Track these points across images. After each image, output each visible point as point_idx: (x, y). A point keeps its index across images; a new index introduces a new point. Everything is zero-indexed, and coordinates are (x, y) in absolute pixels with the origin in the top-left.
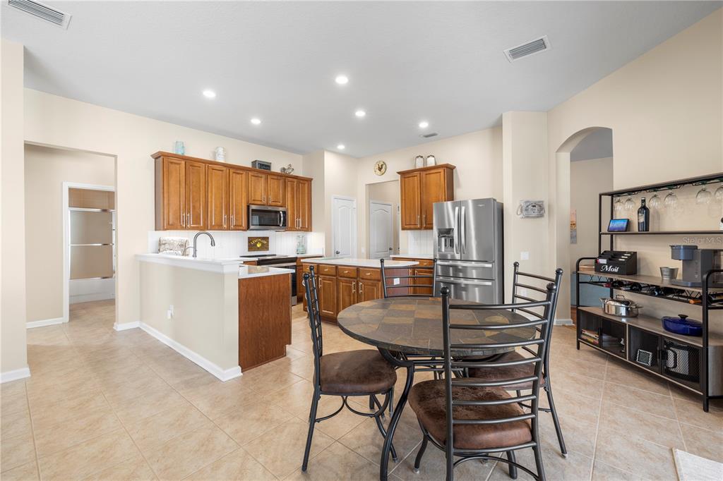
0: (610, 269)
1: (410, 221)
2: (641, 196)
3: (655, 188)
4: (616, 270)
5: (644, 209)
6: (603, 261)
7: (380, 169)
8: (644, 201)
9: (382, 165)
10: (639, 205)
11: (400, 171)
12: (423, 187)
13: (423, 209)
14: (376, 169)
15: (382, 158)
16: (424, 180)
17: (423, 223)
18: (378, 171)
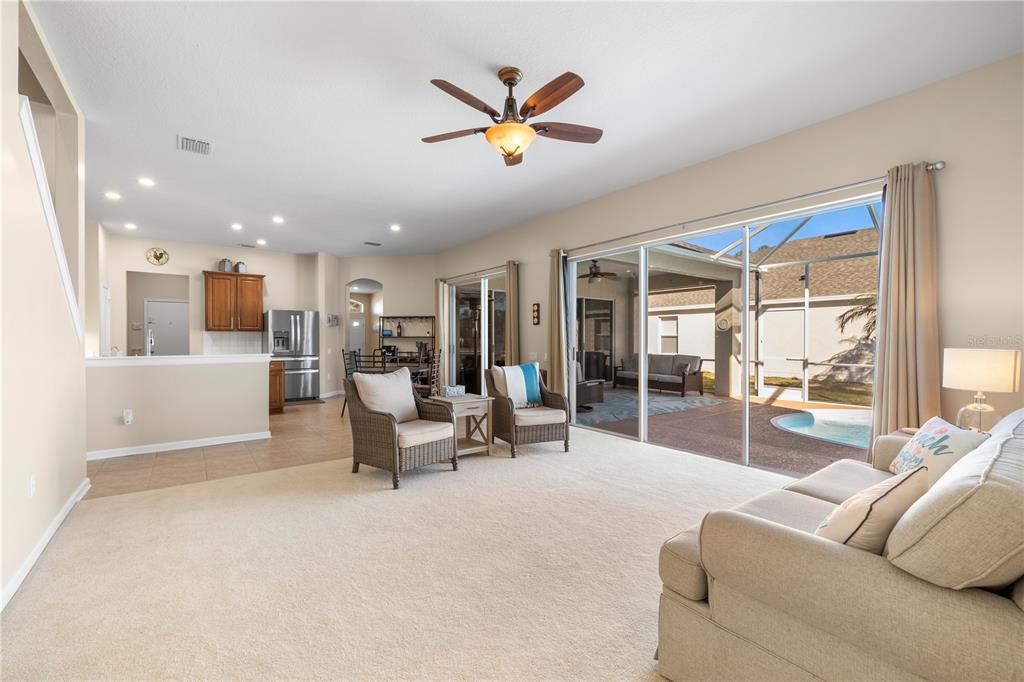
1: (220, 320)
2: (398, 320)
3: (405, 318)
5: (399, 327)
7: (158, 257)
8: (399, 323)
9: (161, 254)
10: (398, 325)
11: (206, 270)
12: (238, 291)
13: (238, 312)
14: (153, 254)
15: (161, 247)
16: (239, 285)
17: (237, 325)
18: (153, 259)
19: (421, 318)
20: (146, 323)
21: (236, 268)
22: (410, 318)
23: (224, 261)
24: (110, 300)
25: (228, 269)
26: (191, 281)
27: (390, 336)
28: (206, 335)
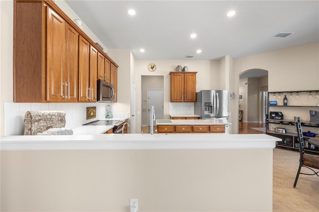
0: (278, 118)
1: (177, 98)
2: (284, 94)
3: (291, 92)
4: (280, 118)
6: (273, 115)
7: (152, 68)
8: (285, 96)
9: (153, 66)
10: (284, 97)
11: (171, 71)
12: (185, 81)
13: (185, 92)
14: (150, 67)
15: (154, 63)
16: (185, 78)
17: (185, 100)
18: (150, 69)
19: (310, 92)
20: (148, 99)
21: (184, 70)
22: (298, 92)
23: (178, 66)
24: (135, 88)
25: (180, 70)
26: (165, 78)
27: (275, 105)
28: (171, 104)
